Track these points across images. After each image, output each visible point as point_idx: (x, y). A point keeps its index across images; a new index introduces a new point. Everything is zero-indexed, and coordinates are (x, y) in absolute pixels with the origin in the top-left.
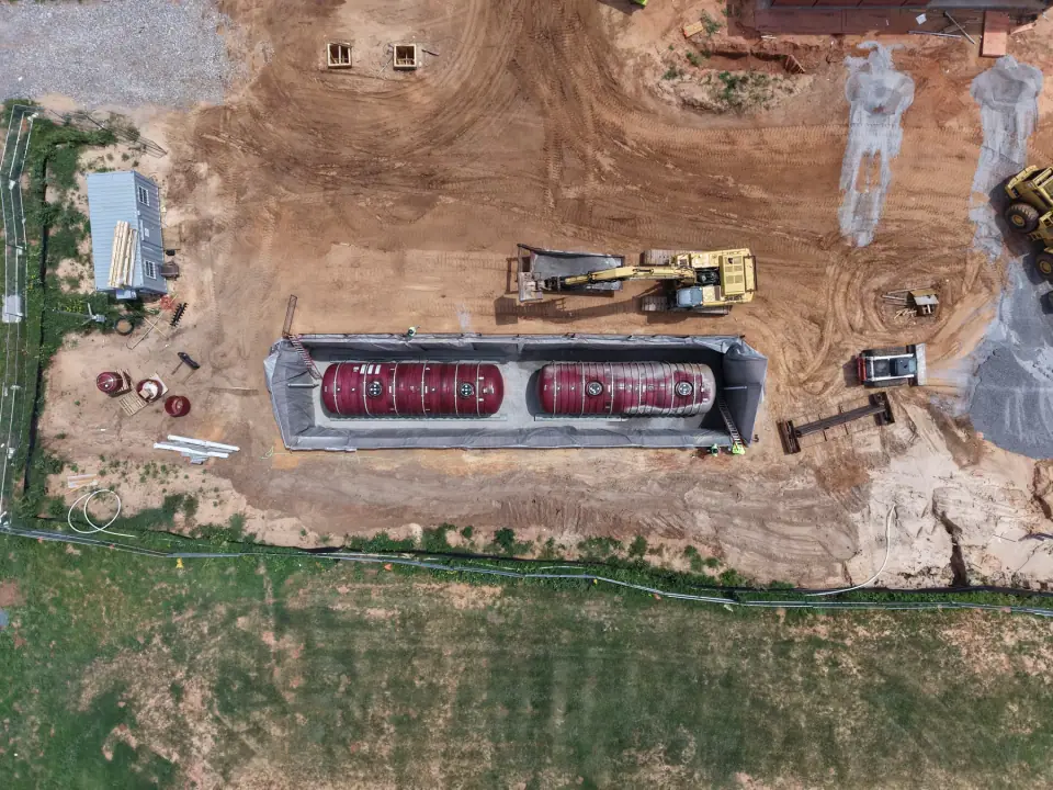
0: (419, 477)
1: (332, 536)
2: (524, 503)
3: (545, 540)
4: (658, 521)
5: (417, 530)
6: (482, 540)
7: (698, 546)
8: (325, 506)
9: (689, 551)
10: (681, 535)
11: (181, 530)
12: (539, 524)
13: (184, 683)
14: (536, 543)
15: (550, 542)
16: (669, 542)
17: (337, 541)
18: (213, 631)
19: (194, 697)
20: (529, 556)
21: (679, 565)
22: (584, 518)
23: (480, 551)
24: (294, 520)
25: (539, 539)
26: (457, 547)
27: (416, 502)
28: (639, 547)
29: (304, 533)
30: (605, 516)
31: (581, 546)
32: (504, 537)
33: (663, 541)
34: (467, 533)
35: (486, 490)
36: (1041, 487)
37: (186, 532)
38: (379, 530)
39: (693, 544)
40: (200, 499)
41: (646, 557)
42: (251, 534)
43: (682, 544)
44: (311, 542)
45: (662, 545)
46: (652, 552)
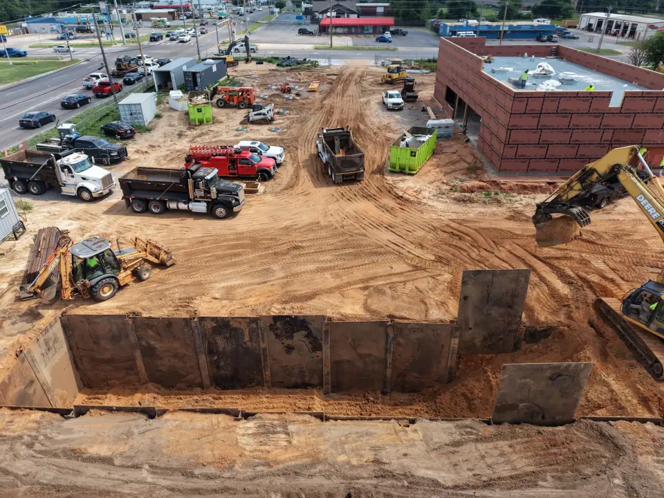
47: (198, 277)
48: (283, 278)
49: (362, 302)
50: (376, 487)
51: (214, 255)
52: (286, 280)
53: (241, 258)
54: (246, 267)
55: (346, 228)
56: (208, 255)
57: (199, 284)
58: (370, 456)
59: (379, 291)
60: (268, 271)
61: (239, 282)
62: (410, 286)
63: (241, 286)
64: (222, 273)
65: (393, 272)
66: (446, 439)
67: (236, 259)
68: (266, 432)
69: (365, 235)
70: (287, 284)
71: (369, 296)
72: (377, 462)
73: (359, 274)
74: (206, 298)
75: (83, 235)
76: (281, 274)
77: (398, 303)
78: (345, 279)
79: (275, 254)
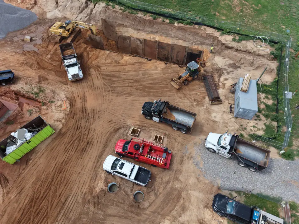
0: (172, 37)
1: (198, 28)
2: (148, 25)
3: (146, 17)
4: (118, 15)
5: (176, 24)
6: (160, 19)
7: (111, 8)
8: (198, 33)
9: (114, 8)
10: (114, 11)
11: (237, 35)
12: (146, 20)
13: (240, 12)
14: (148, 16)
15: (144, 15)
16: (117, 10)
17: (197, 26)
18: (232, 18)
19: (237, 9)
20: (151, 14)
21: (117, 7)
22: (135, 19)
23: (162, 17)
24: (206, 32)
25: (147, 17)
26: (167, 19)
27: (175, 30)
28: (125, 11)
29: (205, 29)
30: (129, 19)
31: (138, 14)
32: (154, 19)
33: (118, 11)
34: (164, 21)
35: (156, 30)
36: (33, 5)
37: (236, 35)
38: (186, 26)
39: (112, 9)
40: (231, 41)
41: (124, 9)
42: (219, 32)
43: (114, 9)
44: (203, 27)
45: (119, 10)
46: (122, 9)
47: (164, 76)
48: (140, 71)
49: (123, 59)
50: (141, 27)
51: (159, 85)
52: (140, 70)
53: (150, 82)
54: (150, 78)
55: (108, 90)
56: (160, 86)
57: (164, 73)
58: (139, 33)
59: (116, 62)
60: (144, 75)
61: (152, 72)
62: (107, 61)
63: (152, 70)
64: (157, 77)
65: (107, 67)
66: (126, 33)
67: (152, 82)
68: (154, 38)
69: (104, 84)
70: (140, 68)
71: (119, 60)
72: (138, 32)
73: (118, 68)
74: (162, 68)
75: (207, 107)
76: (140, 72)
77: (114, 57)
78: (122, 67)
79: (139, 82)
